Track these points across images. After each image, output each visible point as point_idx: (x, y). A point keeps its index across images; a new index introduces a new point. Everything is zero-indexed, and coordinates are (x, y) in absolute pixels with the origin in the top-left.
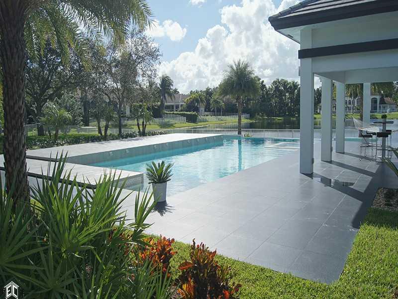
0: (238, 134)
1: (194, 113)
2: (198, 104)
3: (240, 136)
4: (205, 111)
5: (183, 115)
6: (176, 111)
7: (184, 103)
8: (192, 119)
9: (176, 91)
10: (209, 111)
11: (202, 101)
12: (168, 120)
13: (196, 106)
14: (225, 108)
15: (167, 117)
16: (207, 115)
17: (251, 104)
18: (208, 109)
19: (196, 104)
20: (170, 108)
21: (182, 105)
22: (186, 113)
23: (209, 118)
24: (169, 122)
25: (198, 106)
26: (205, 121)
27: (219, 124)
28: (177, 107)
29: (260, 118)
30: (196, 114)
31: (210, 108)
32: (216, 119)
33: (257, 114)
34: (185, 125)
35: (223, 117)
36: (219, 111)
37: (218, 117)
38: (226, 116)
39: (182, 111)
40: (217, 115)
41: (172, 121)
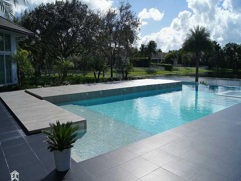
0: (196, 81)
1: (170, 65)
2: (173, 59)
3: (196, 83)
4: (178, 63)
5: (163, 66)
6: (159, 63)
7: (164, 58)
8: (169, 69)
9: (160, 51)
10: (181, 63)
11: (176, 57)
12: (153, 69)
13: (172, 60)
14: (191, 62)
15: (152, 67)
16: (179, 66)
17: (210, 60)
18: (180, 62)
19: (172, 59)
20: (155, 61)
21: (162, 60)
22: (165, 64)
23: (180, 68)
24: (153, 70)
25: (173, 61)
26: (178, 70)
27: (187, 72)
28: (160, 60)
29: (216, 69)
30: (172, 65)
31: (182, 61)
32: (185, 69)
33: (214, 66)
34: (163, 72)
35: (190, 68)
36: (187, 64)
37: (187, 67)
38: (192, 67)
39: (162, 63)
40: (186, 67)
41: (156, 70)
